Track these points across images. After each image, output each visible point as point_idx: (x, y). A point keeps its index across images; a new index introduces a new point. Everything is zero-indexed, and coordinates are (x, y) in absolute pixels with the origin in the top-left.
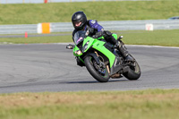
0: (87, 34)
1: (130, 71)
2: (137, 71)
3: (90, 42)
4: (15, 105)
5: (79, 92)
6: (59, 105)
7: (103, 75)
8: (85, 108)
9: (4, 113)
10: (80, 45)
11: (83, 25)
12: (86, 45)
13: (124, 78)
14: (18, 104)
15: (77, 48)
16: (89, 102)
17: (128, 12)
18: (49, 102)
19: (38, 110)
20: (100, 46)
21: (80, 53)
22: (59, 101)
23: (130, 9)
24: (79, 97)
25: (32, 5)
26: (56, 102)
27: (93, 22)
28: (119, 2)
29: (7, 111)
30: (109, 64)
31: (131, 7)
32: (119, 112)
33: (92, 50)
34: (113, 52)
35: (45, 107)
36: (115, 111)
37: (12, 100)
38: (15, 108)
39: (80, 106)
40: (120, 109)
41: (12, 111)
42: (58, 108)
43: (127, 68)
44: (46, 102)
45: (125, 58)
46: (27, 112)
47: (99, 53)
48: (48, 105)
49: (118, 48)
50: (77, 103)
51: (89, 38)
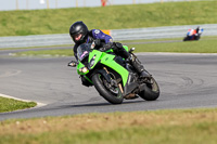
0: (92, 47)
1: (147, 89)
2: (155, 90)
3: (97, 56)
4: (82, 128)
5: (158, 110)
6: (136, 127)
7: (116, 95)
8: (169, 130)
9: (70, 138)
10: (85, 61)
11: (84, 37)
12: (92, 60)
13: (140, 99)
14: (86, 127)
15: (82, 65)
16: (172, 123)
17: (204, 14)
18: (123, 123)
19: (112, 134)
20: (109, 60)
21: (85, 71)
22: (135, 122)
23: (206, 11)
24: (158, 117)
25: (87, 9)
26: (132, 124)
27: (97, 32)
28: (192, 3)
29: (73, 136)
30: (121, 82)
31: (206, 8)
32: (210, 133)
33: (100, 66)
34: (125, 67)
35: (120, 130)
36: (206, 132)
37: (78, 123)
38: (83, 132)
39: (163, 128)
40: (212, 130)
41: (80, 136)
42: (136, 131)
43: (143, 86)
44: (119, 124)
45: (139, 74)
46: (98, 136)
47: (109, 69)
48: (124, 127)
49: (130, 62)
50: (158, 124)
51: (95, 52)
